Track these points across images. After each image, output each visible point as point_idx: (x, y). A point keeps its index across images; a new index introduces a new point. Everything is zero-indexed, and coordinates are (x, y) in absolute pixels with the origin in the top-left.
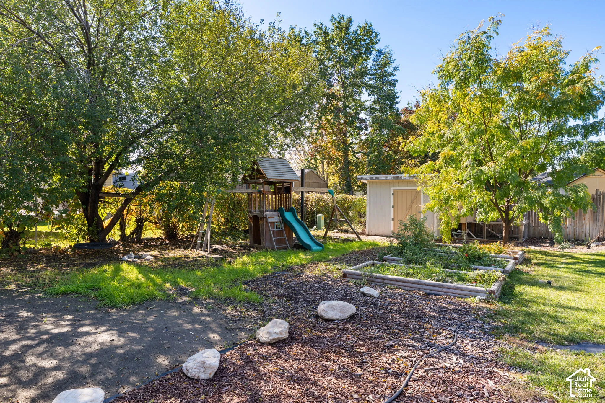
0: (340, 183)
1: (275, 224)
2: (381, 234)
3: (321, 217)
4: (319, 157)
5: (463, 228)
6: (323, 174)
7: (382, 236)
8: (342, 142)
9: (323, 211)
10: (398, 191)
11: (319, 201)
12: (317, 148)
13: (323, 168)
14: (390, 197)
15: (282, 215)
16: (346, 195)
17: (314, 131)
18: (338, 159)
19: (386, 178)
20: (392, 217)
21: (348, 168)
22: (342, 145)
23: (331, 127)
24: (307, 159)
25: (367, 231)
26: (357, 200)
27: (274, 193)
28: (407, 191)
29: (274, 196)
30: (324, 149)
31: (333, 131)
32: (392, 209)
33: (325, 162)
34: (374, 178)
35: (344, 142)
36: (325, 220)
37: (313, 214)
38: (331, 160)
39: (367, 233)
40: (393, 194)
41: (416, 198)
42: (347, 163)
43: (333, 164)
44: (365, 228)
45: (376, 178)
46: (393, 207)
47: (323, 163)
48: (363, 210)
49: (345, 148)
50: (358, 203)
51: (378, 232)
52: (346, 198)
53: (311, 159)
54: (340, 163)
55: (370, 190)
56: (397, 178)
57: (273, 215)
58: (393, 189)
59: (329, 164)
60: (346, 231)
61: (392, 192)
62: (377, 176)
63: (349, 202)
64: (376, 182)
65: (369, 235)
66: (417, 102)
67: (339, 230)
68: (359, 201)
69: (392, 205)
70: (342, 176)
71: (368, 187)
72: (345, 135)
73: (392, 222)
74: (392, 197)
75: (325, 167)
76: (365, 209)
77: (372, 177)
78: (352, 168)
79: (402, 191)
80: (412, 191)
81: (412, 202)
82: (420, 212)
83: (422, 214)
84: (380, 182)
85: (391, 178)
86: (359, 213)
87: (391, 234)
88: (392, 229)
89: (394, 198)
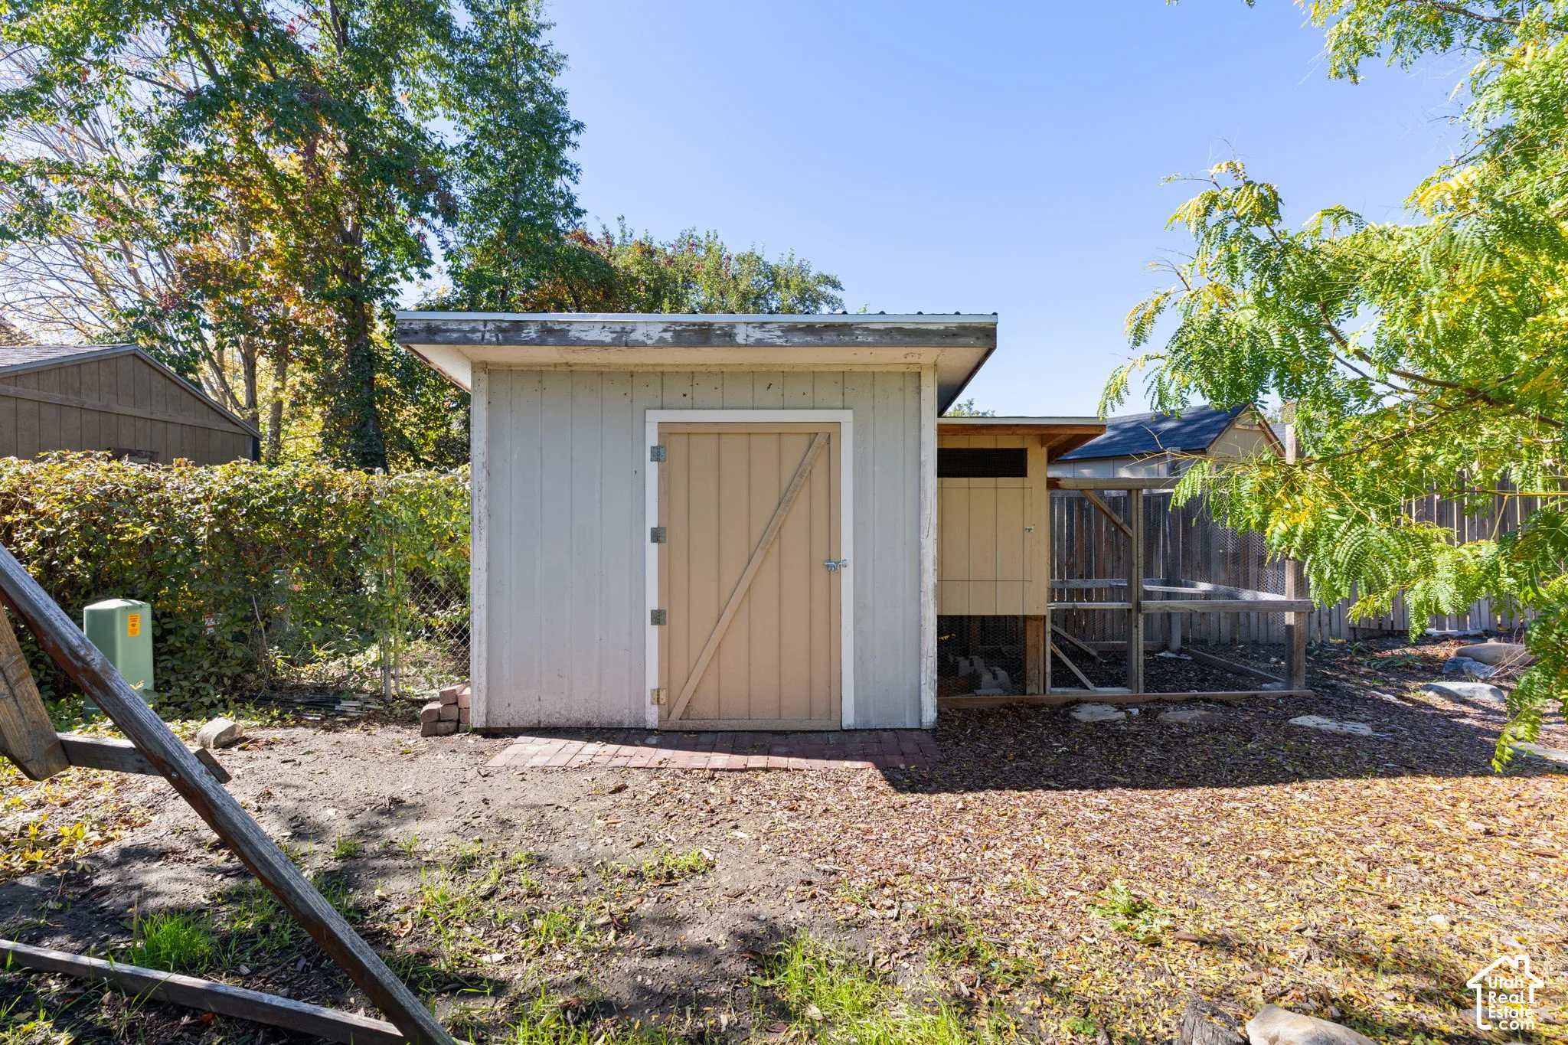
2: (579, 712)
7: (588, 732)
10: (689, 432)
14: (640, 473)
19: (623, 339)
20: (652, 603)
25: (475, 700)
26: (403, 499)
28: (749, 432)
32: (652, 550)
34: (531, 332)
39: (477, 719)
40: (657, 454)
41: (803, 473)
44: (464, 682)
45: (546, 332)
46: (657, 536)
48: (439, 559)
50: (405, 515)
51: (553, 710)
55: (492, 423)
58: (654, 417)
61: (652, 439)
62: (555, 315)
63: (340, 508)
64: (538, 373)
65: (490, 733)
66: (606, 234)
68: (413, 502)
69: (652, 521)
71: (479, 408)
73: (652, 633)
74: (652, 469)
76: (464, 557)
77: (518, 326)
79: (719, 432)
80: (780, 433)
81: (784, 500)
82: (833, 567)
83: (847, 577)
84: (570, 371)
85: (656, 332)
86: (415, 575)
87: (652, 717)
88: (652, 682)
89: (662, 476)
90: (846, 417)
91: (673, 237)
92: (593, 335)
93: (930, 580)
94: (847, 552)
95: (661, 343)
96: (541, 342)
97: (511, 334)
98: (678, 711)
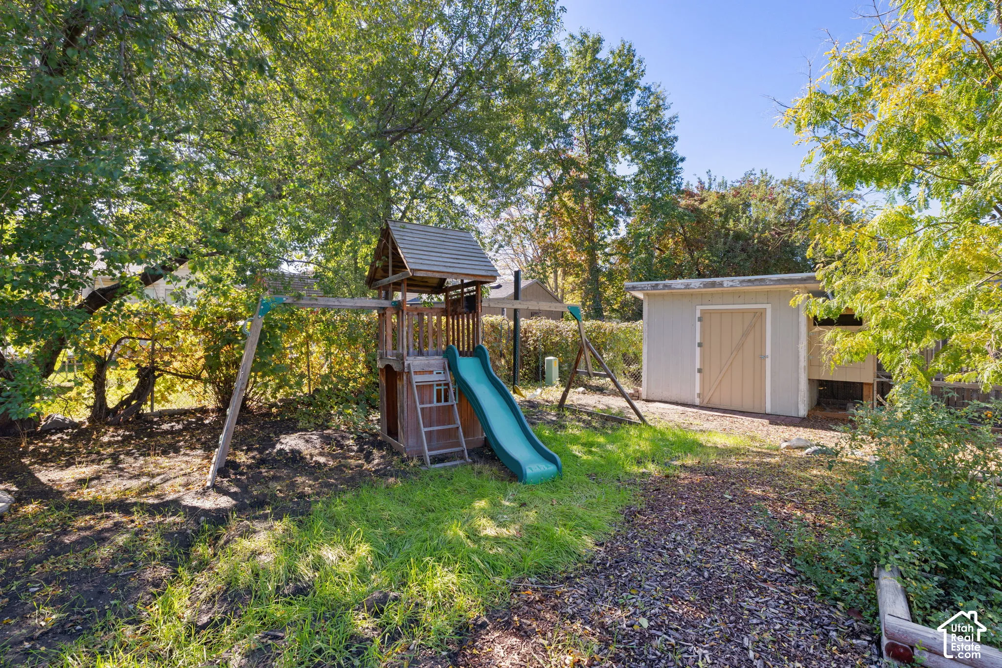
0: (584, 304)
1: (435, 388)
2: (674, 399)
3: (552, 362)
4: (549, 264)
5: (865, 392)
6: (556, 290)
7: (677, 404)
8: (587, 239)
9: (557, 351)
10: (711, 312)
11: (548, 332)
12: (545, 249)
13: (556, 280)
14: (694, 325)
15: (452, 367)
16: (599, 322)
17: (541, 221)
18: (580, 265)
19: (687, 286)
20: (698, 366)
21: (597, 281)
22: (587, 243)
23: (569, 214)
24: (531, 265)
25: (643, 390)
26: (622, 331)
27: (445, 312)
28: (732, 312)
29: (444, 319)
30: (558, 250)
31: (573, 221)
32: (698, 350)
33: (560, 272)
34: (661, 287)
35: (590, 239)
36: (560, 367)
37: (539, 356)
38: (568, 267)
39: (644, 397)
40: (700, 319)
41: (752, 324)
42: (595, 271)
43: (571, 274)
44: (640, 386)
45: (665, 286)
46: (700, 345)
47: (556, 272)
48: (632, 350)
49: (592, 248)
50: (622, 336)
51: (666, 395)
52: (599, 327)
53: (536, 265)
54: (583, 271)
55: (650, 310)
56: (713, 285)
57: (429, 365)
58: (699, 308)
59: (565, 273)
60: (600, 390)
61: (698, 315)
62: (667, 282)
63: (605, 334)
64: (663, 295)
65: (647, 401)
67: (585, 386)
68: (624, 332)
69: (698, 340)
70: (587, 293)
71: (645, 305)
72: (591, 226)
73: (698, 375)
74: (698, 324)
75: (560, 279)
76: (639, 349)
77: (657, 285)
78: (603, 280)
79: (721, 312)
80: (743, 312)
81: (745, 335)
82: (763, 357)
83: (768, 362)
84: (672, 294)
85: (698, 285)
86: (624, 355)
87: (697, 401)
88: (698, 390)
89: (701, 326)
90: (768, 307)
91: (740, 176)
92: (679, 286)
93: (803, 363)
94: (768, 352)
95: (699, 287)
96: (664, 289)
97: (655, 287)
98: (706, 401)
